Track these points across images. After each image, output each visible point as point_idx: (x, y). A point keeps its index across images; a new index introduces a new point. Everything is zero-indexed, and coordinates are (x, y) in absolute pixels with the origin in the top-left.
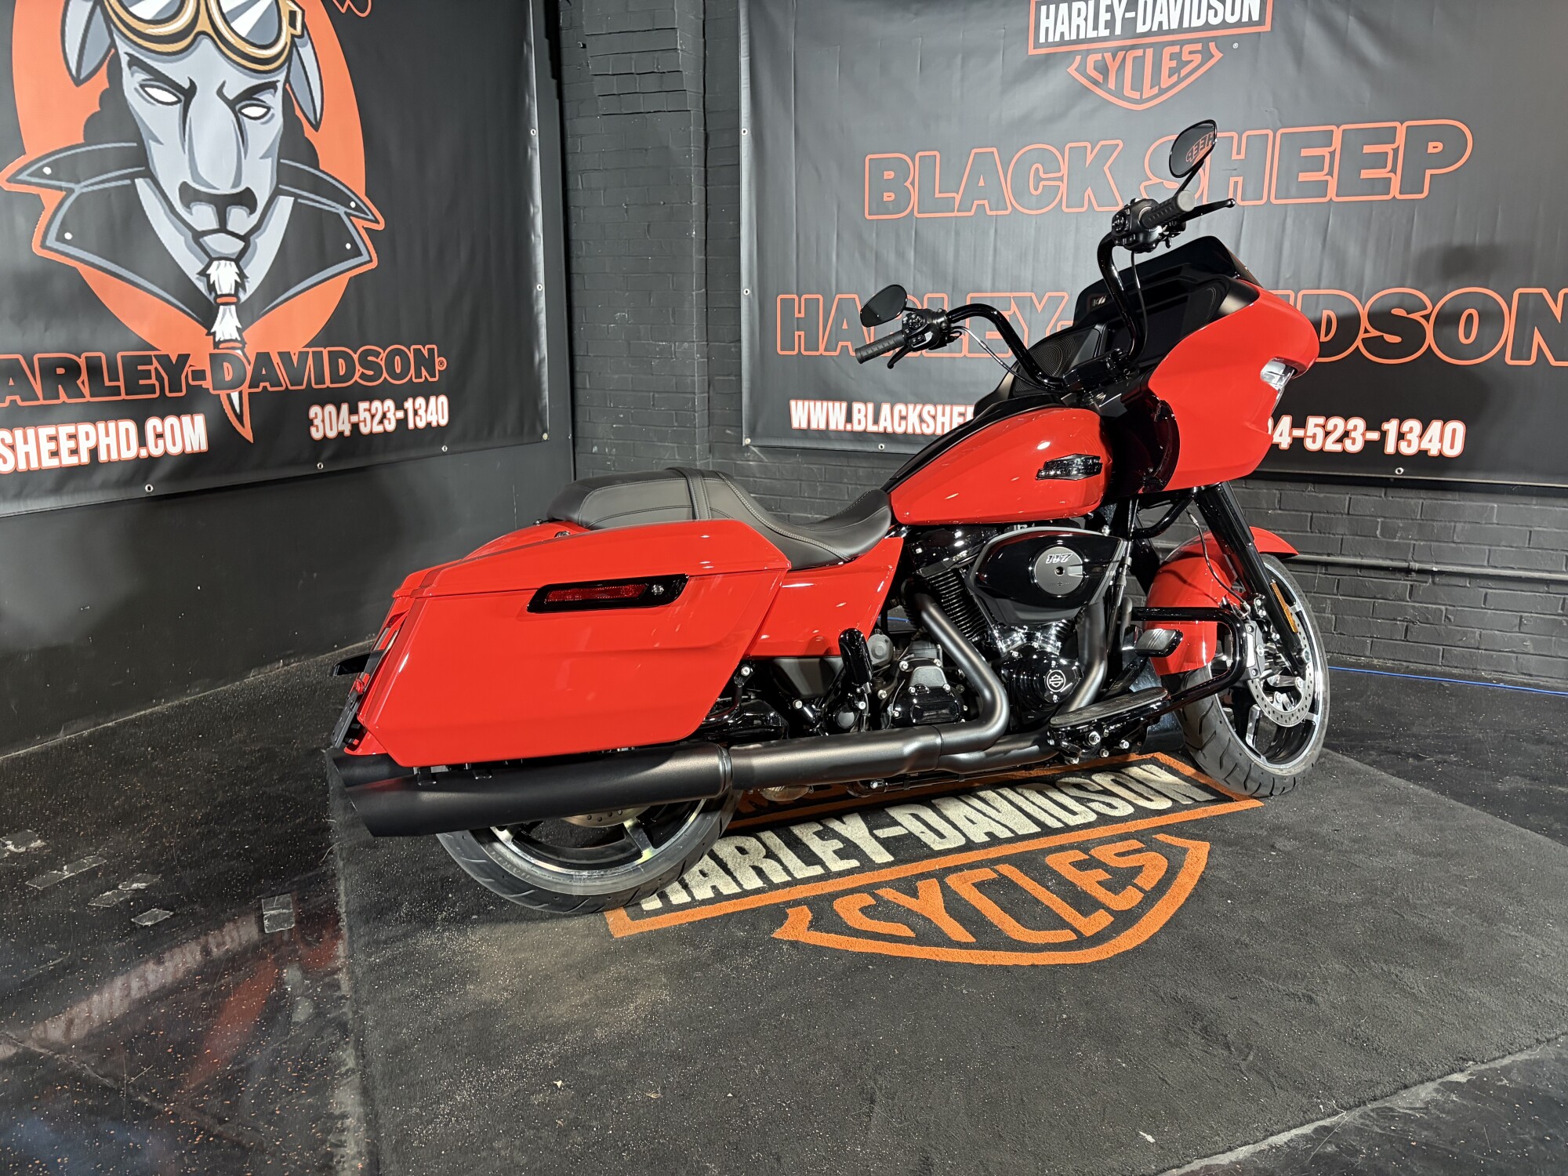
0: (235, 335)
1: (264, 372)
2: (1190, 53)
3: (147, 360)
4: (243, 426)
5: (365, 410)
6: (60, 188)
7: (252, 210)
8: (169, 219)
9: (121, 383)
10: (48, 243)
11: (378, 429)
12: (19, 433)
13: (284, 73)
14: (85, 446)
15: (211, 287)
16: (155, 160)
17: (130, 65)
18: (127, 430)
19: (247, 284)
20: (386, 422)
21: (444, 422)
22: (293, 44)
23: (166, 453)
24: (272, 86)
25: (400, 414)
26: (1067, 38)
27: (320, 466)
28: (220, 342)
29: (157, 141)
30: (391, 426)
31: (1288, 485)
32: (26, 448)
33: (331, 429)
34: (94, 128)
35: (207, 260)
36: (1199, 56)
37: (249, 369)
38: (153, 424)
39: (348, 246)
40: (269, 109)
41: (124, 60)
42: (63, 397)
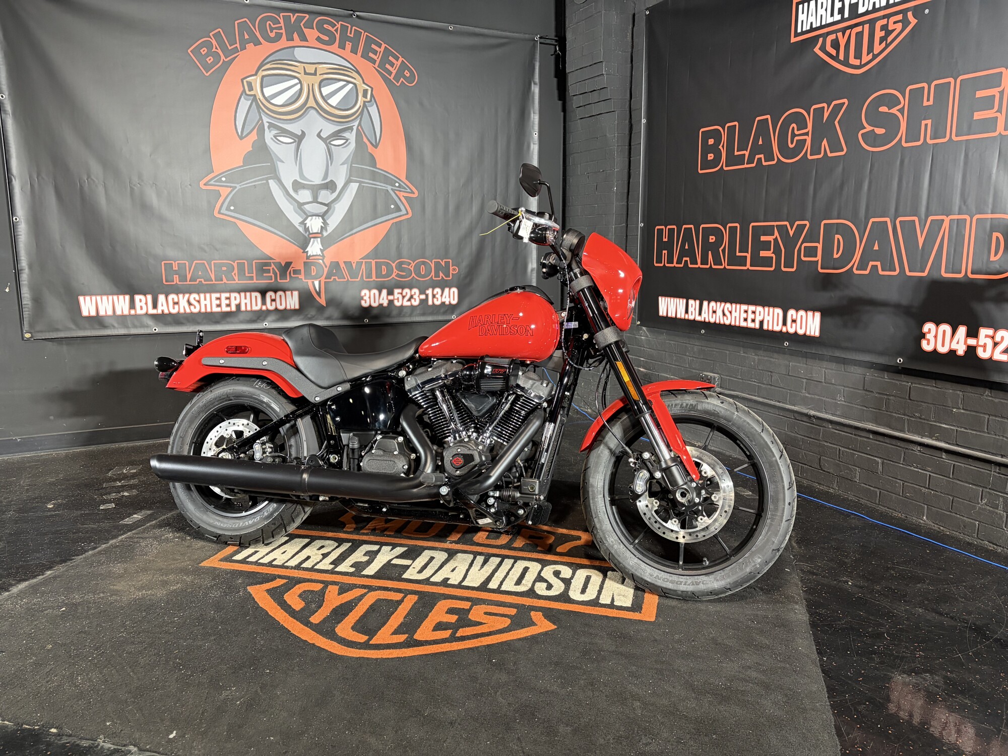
0: (319, 253)
1: (334, 271)
2: (895, 23)
3: (268, 264)
4: (320, 297)
5: (398, 293)
6: (231, 187)
7: (333, 190)
8: (285, 196)
9: (254, 275)
10: (222, 212)
11: (408, 304)
12: (202, 295)
13: (358, 121)
14: (234, 303)
15: (307, 230)
16: (280, 171)
17: (269, 128)
18: (256, 297)
19: (328, 228)
20: (413, 300)
21: (454, 302)
22: (365, 105)
23: (276, 309)
24: (351, 128)
25: (423, 297)
26: (814, 26)
27: (366, 321)
28: (310, 256)
29: (283, 162)
30: (416, 303)
31: (969, 388)
32: (205, 302)
33: (375, 302)
34: (248, 159)
35: (305, 216)
36: (901, 24)
37: (326, 270)
38: (270, 295)
39: (392, 206)
40: (347, 140)
41: (266, 125)
42: (225, 280)
